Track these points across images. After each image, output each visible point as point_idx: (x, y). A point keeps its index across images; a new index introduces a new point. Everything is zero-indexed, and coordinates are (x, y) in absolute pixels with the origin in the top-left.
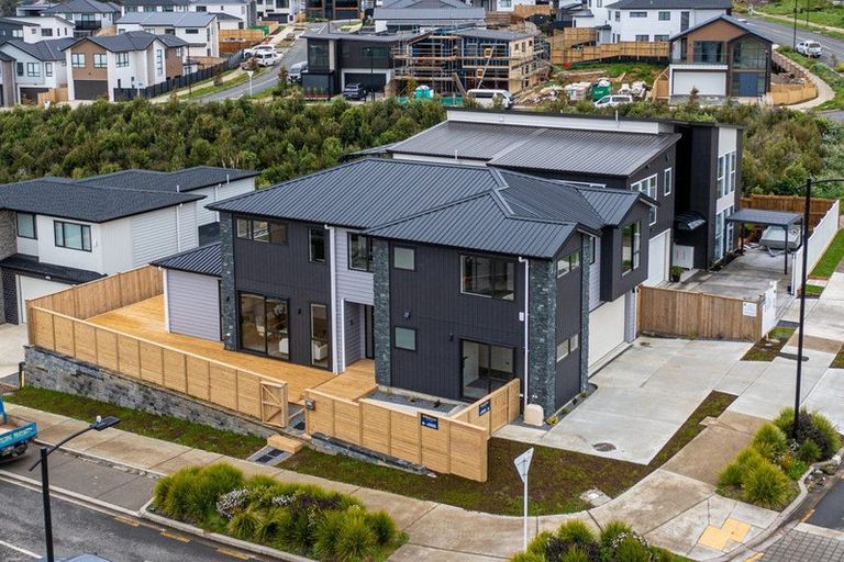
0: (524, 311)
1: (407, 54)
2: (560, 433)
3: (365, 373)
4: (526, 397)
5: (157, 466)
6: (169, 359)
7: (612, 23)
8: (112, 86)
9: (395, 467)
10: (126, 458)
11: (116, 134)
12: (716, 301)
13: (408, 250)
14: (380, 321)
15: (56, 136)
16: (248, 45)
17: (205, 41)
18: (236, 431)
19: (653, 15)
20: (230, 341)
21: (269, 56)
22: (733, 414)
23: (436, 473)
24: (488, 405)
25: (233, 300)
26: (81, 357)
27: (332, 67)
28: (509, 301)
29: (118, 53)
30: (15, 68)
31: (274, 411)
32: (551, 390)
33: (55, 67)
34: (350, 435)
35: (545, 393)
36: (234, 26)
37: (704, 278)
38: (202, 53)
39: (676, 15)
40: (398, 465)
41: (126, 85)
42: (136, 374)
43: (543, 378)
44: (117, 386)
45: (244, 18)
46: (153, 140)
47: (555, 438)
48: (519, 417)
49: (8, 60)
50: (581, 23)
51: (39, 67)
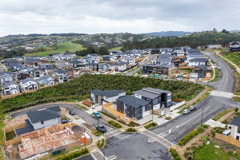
2: (137, 122)
3: (126, 115)
7: (189, 63)
8: (119, 70)
14: (127, 111)
15: (111, 79)
18: (115, 118)
19: (194, 62)
20: (117, 110)
25: (117, 107)
26: (106, 110)
27: (146, 69)
28: (135, 111)
29: (120, 66)
31: (118, 117)
33: (113, 67)
35: (137, 118)
38: (132, 64)
39: (198, 63)
41: (121, 70)
44: (108, 113)
45: (140, 56)
48: (135, 120)
49: (107, 66)
50: (185, 62)
51: (111, 67)
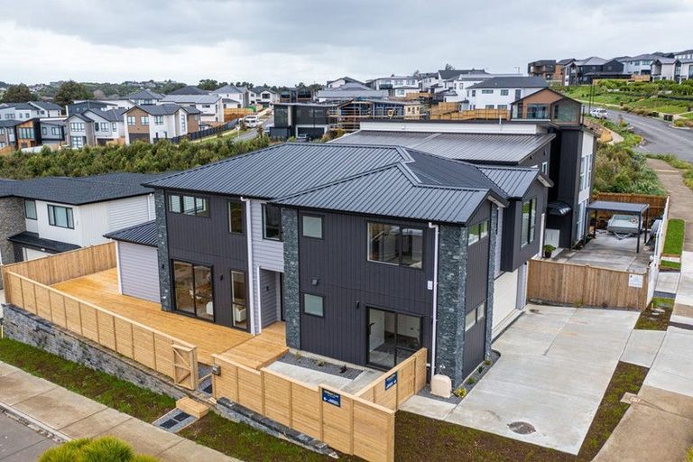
0: (433, 280)
1: (338, 114)
2: (471, 408)
3: (278, 335)
4: (433, 367)
5: (65, 428)
6: (102, 320)
7: (471, 99)
8: (152, 136)
9: (295, 442)
10: (43, 417)
11: (145, 162)
12: (602, 273)
13: (315, 219)
14: (289, 287)
15: (108, 163)
16: (242, 116)
17: (214, 112)
18: (153, 390)
19: (497, 92)
20: (166, 303)
21: (254, 121)
22: (651, 389)
23: (338, 452)
24: (394, 378)
25: (167, 267)
26: (42, 315)
27: (290, 124)
28: (417, 269)
29: (156, 116)
30: (94, 126)
31: (185, 374)
32: (459, 361)
33: (118, 125)
34: (253, 404)
35: (453, 364)
36: (235, 106)
37: (570, 255)
38: (213, 119)
39: (512, 92)
40: (298, 440)
41: (162, 135)
42: (79, 332)
43: (451, 347)
44: (64, 342)
45: (241, 102)
46: (169, 166)
47: (466, 414)
48: (426, 388)
49: (89, 121)
50: (450, 99)
51: (108, 125)
